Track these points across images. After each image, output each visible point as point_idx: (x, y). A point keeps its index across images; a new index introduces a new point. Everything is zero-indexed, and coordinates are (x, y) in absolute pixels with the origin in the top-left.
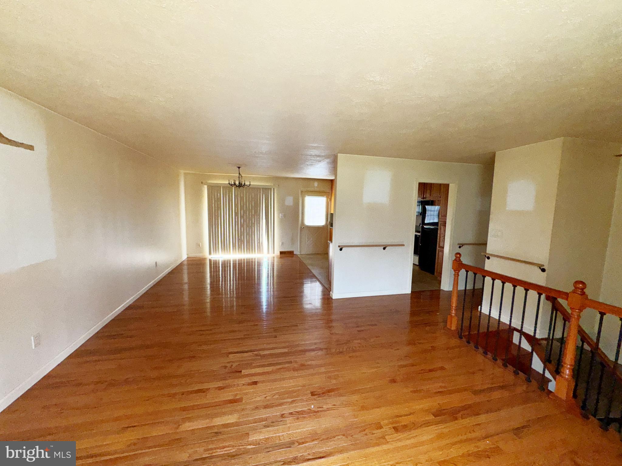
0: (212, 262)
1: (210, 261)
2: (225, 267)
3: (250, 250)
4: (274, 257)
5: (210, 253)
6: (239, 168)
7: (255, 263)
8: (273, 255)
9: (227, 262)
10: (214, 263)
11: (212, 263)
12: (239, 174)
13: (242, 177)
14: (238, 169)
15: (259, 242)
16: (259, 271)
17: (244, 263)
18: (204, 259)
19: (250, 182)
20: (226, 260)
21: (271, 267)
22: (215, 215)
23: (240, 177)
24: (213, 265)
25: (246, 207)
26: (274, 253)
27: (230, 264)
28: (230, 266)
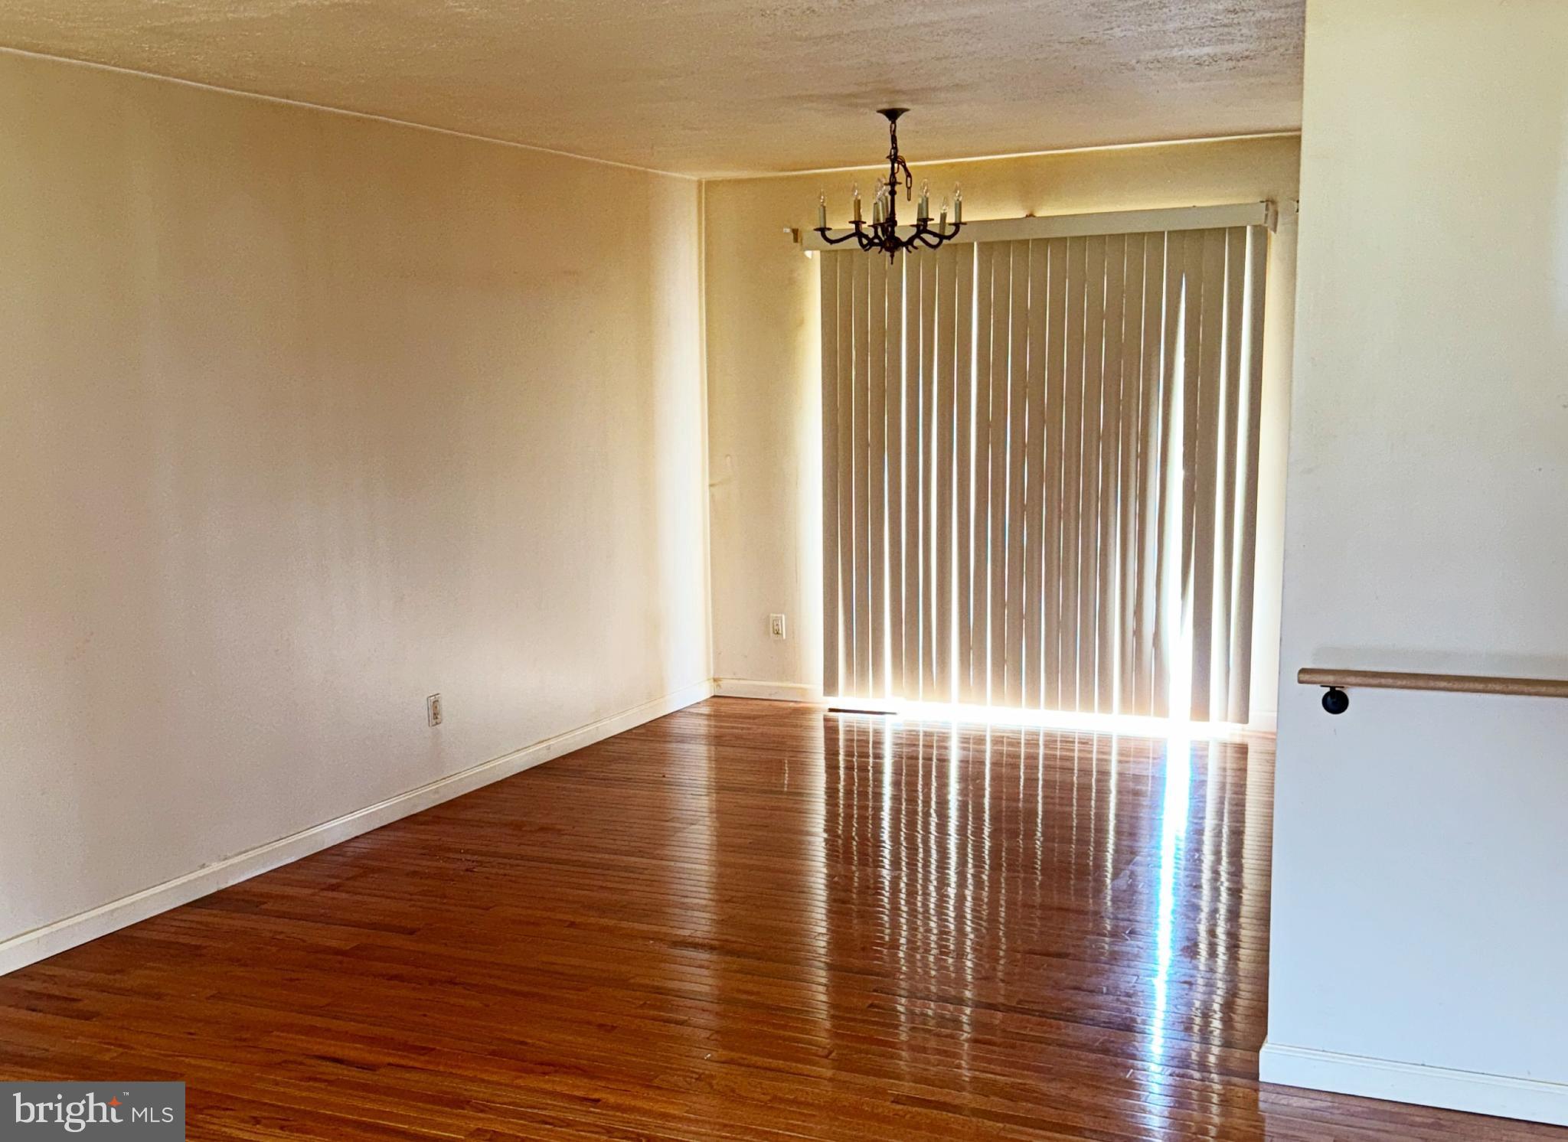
0: (842, 737)
1: (831, 730)
2: (913, 773)
3: (1069, 683)
4: (1242, 750)
5: (830, 684)
6: (893, 114)
7: (1104, 774)
8: (1234, 732)
9: (928, 746)
10: (849, 741)
11: (841, 743)
12: (895, 158)
13: (909, 175)
14: (886, 122)
15: (1138, 632)
16: (1129, 832)
17: (1032, 767)
18: (799, 714)
19: (959, 207)
20: (921, 729)
21: (1220, 814)
22: (864, 445)
23: (901, 176)
24: (849, 754)
25: (1056, 387)
26: (1244, 717)
27: (943, 761)
28: (943, 776)
